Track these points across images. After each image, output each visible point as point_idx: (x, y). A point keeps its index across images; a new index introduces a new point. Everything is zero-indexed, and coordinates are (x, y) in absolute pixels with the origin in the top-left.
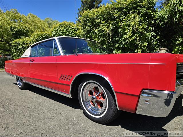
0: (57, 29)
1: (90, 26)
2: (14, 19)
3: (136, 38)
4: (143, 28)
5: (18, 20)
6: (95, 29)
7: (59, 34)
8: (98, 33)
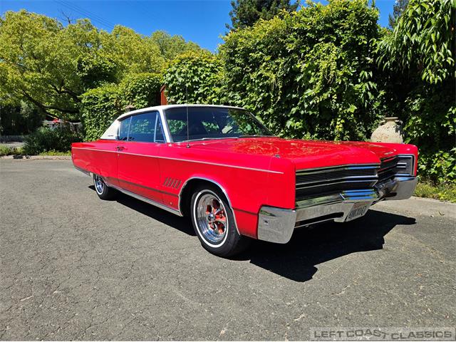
0: (173, 69)
1: (241, 66)
2: (83, 42)
3: (332, 95)
4: (345, 74)
5: (92, 43)
6: (252, 72)
7: (177, 81)
8: (256, 81)
